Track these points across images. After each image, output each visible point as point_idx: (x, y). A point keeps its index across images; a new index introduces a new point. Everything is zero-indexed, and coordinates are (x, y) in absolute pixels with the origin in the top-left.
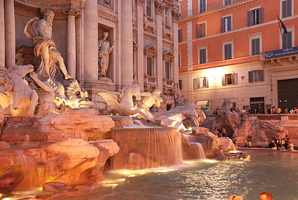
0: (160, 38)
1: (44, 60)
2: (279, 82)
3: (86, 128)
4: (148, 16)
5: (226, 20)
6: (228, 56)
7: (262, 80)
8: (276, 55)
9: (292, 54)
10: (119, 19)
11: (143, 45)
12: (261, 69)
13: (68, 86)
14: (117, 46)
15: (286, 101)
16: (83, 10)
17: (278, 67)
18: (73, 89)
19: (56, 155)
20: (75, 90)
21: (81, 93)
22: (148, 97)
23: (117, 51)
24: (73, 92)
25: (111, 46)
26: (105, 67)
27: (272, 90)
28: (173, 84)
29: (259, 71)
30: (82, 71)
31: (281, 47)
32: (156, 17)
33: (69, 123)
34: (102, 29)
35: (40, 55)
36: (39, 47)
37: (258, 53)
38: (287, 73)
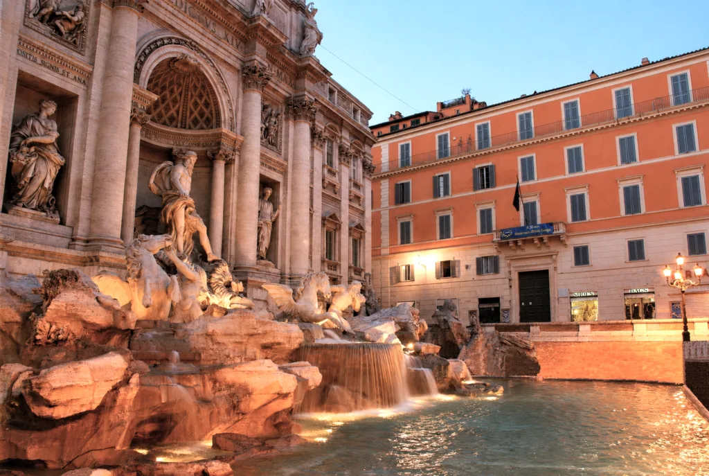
0: (345, 203)
1: (176, 229)
2: (521, 275)
3: (265, 341)
4: (329, 167)
5: (441, 179)
6: (445, 233)
7: (496, 270)
8: (516, 234)
9: (537, 234)
10: (290, 170)
11: (320, 211)
12: (495, 255)
13: (213, 271)
14: (285, 210)
15: (531, 303)
16: (237, 153)
17: (519, 252)
18: (221, 277)
19: (230, 386)
20: (224, 280)
21: (234, 284)
22: (340, 294)
23: (285, 218)
24: (221, 282)
25: (275, 210)
26: (266, 243)
27: (511, 287)
28: (363, 274)
29: (491, 257)
30: (232, 250)
31: (522, 223)
32: (340, 170)
33: (237, 332)
34: (265, 183)
35: (170, 221)
36: (171, 207)
37: (490, 230)
38: (533, 262)
